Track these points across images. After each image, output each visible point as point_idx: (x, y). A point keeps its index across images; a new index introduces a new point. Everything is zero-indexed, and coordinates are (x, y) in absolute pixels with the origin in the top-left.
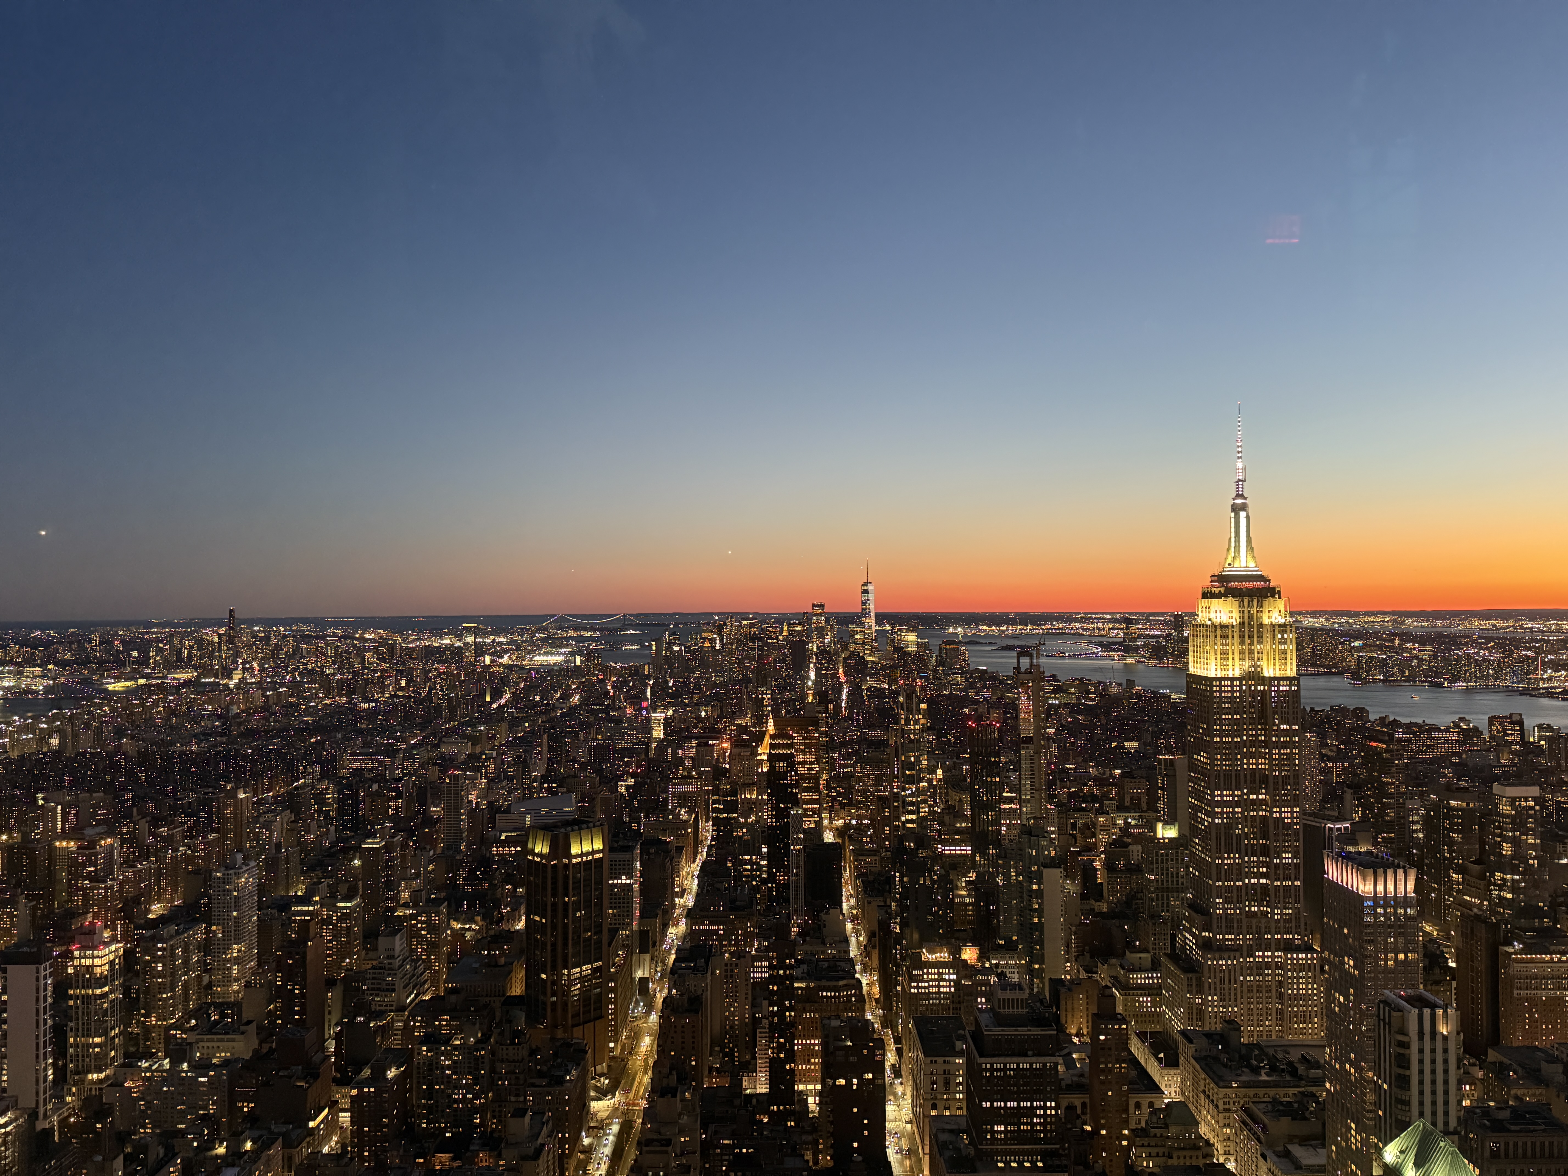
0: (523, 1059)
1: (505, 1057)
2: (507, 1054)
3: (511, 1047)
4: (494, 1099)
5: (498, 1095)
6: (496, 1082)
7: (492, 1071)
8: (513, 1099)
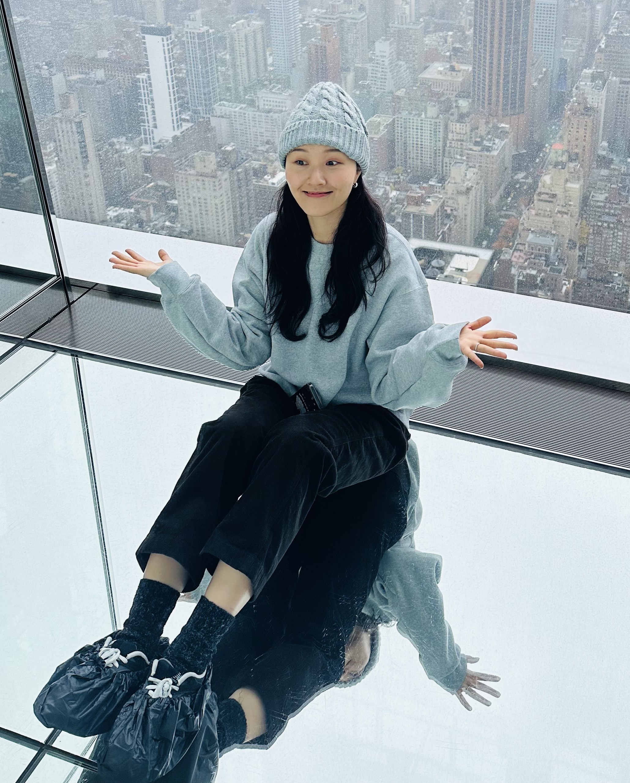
0: (466, 133)
1: (454, 130)
2: (456, 128)
3: (458, 124)
4: (447, 154)
5: (450, 153)
6: (448, 145)
7: (445, 138)
8: (459, 157)
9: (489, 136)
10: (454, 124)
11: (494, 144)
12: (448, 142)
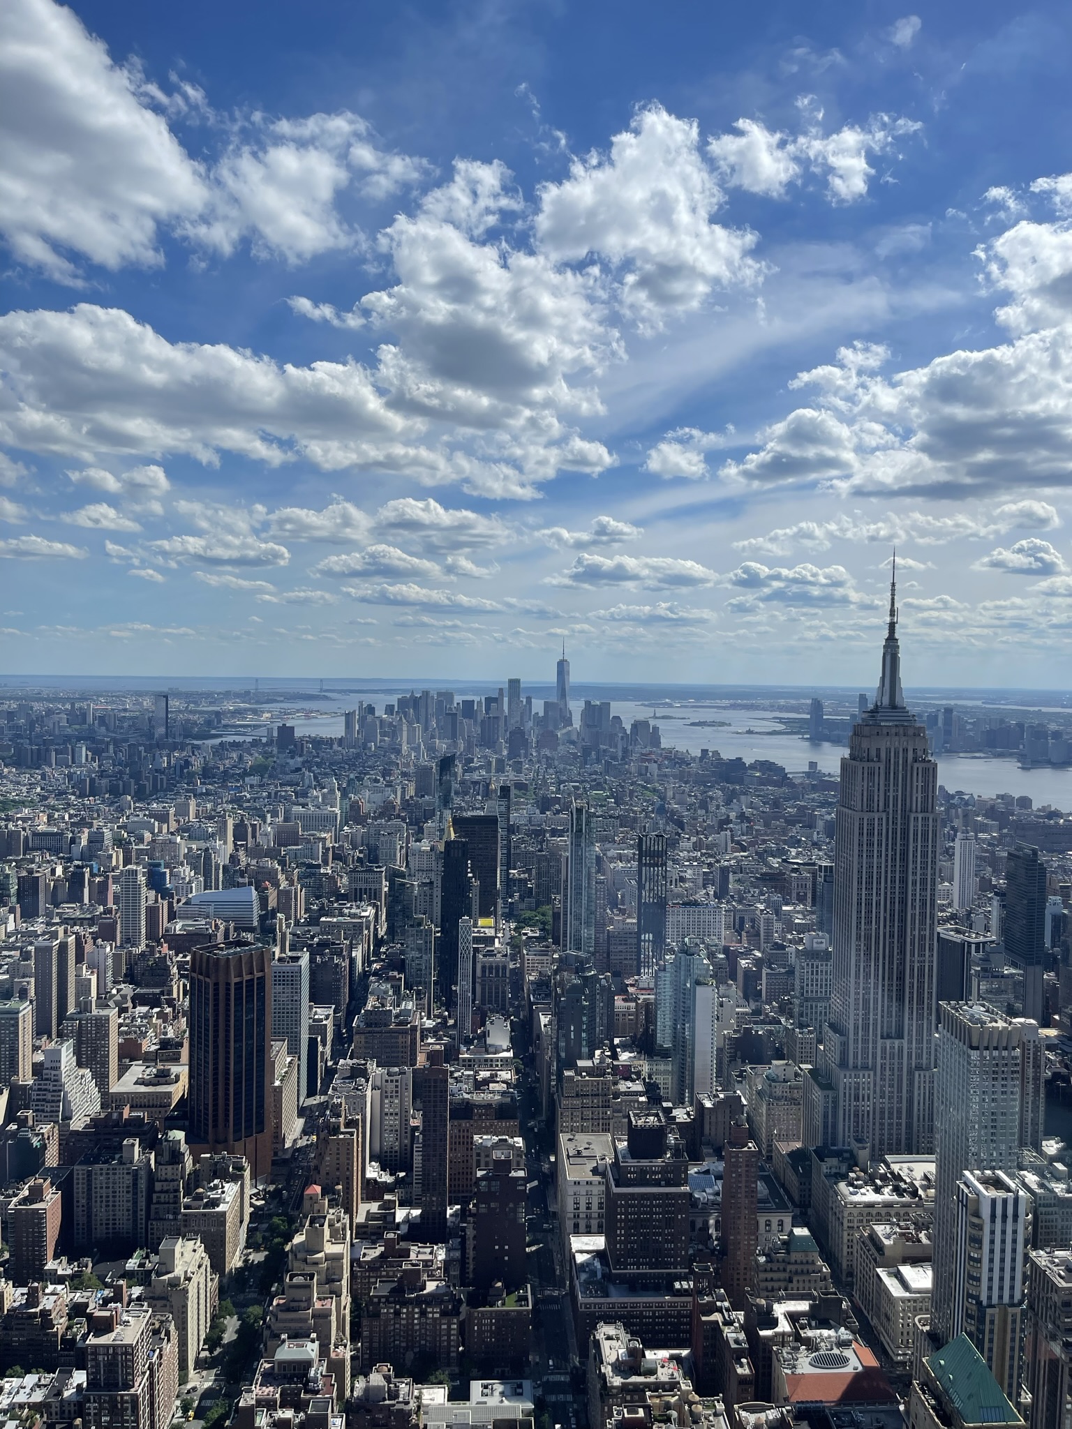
3: (170, 1167)
4: (152, 1217)
5: (157, 1213)
6: (154, 1201)
7: (151, 1190)
8: (171, 1217)
9: (216, 1181)
10: (164, 1167)
11: (223, 1192)
12: (155, 1196)
